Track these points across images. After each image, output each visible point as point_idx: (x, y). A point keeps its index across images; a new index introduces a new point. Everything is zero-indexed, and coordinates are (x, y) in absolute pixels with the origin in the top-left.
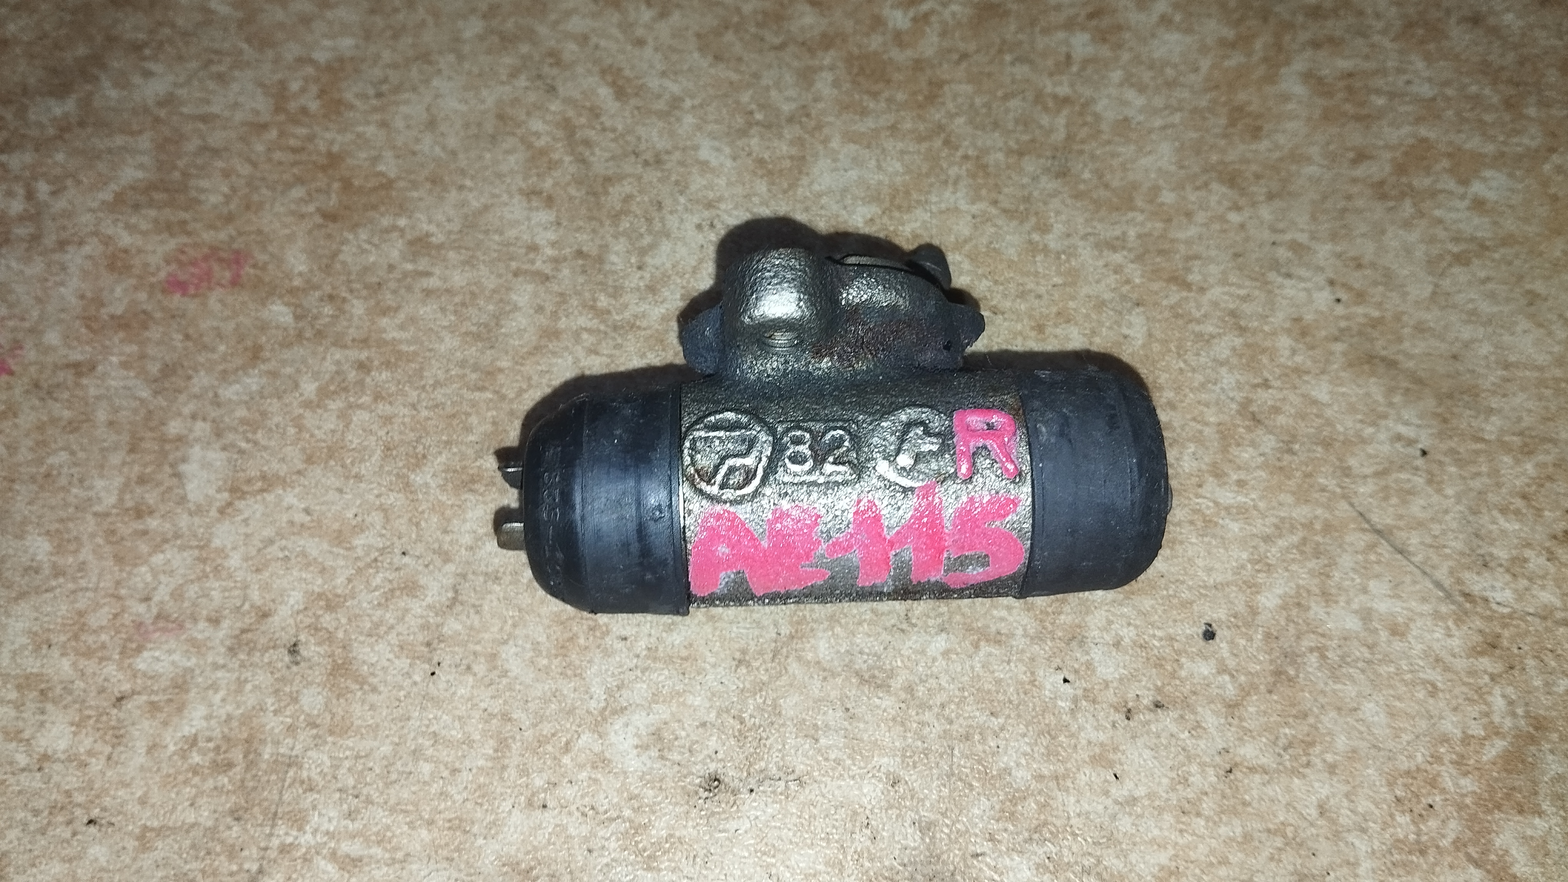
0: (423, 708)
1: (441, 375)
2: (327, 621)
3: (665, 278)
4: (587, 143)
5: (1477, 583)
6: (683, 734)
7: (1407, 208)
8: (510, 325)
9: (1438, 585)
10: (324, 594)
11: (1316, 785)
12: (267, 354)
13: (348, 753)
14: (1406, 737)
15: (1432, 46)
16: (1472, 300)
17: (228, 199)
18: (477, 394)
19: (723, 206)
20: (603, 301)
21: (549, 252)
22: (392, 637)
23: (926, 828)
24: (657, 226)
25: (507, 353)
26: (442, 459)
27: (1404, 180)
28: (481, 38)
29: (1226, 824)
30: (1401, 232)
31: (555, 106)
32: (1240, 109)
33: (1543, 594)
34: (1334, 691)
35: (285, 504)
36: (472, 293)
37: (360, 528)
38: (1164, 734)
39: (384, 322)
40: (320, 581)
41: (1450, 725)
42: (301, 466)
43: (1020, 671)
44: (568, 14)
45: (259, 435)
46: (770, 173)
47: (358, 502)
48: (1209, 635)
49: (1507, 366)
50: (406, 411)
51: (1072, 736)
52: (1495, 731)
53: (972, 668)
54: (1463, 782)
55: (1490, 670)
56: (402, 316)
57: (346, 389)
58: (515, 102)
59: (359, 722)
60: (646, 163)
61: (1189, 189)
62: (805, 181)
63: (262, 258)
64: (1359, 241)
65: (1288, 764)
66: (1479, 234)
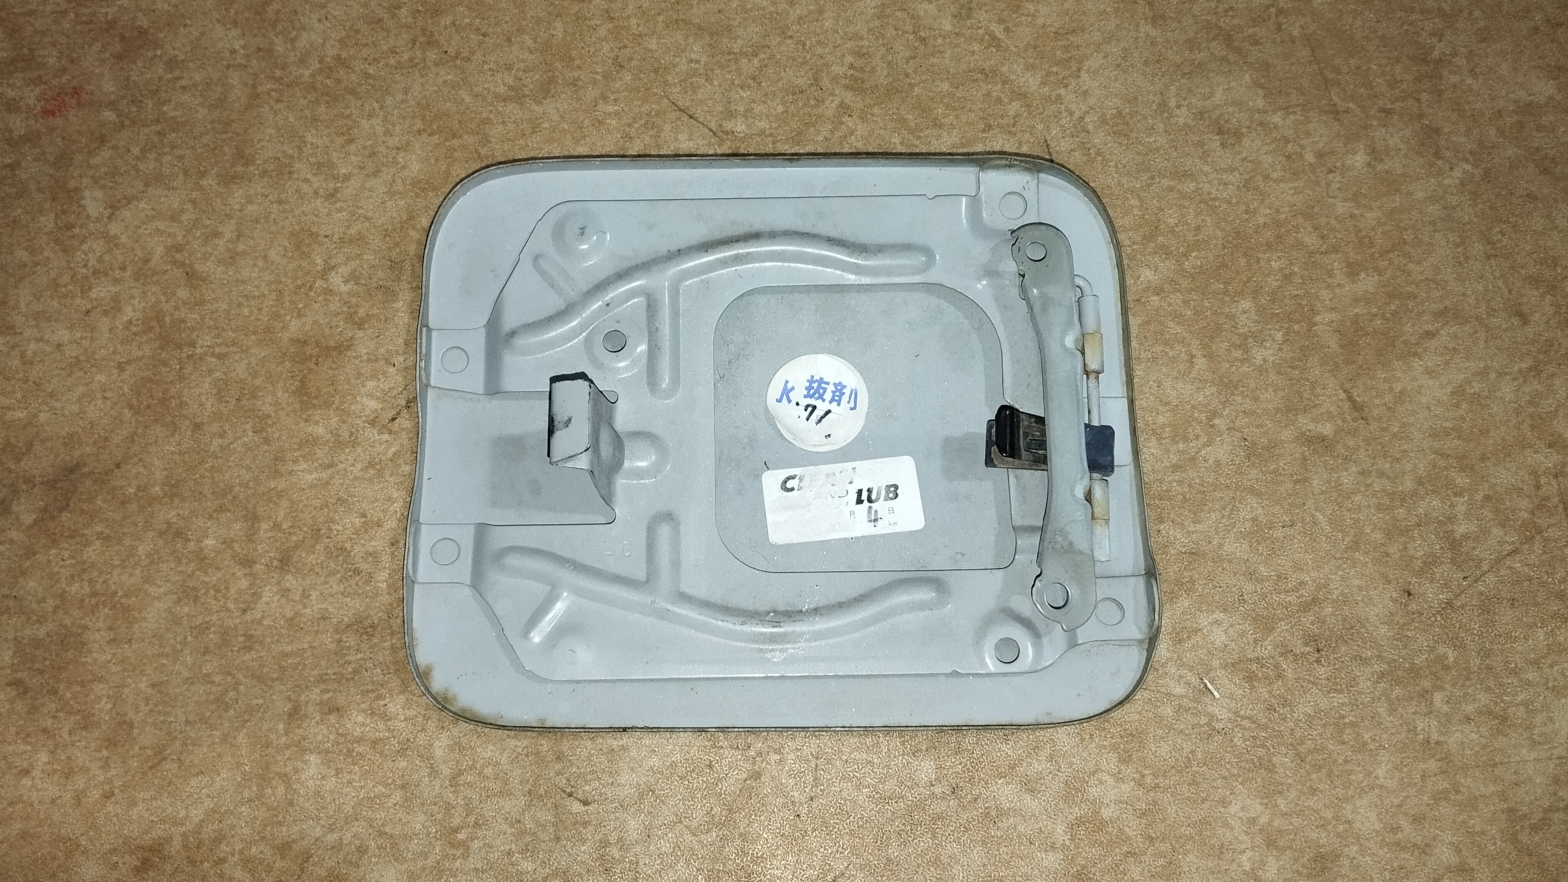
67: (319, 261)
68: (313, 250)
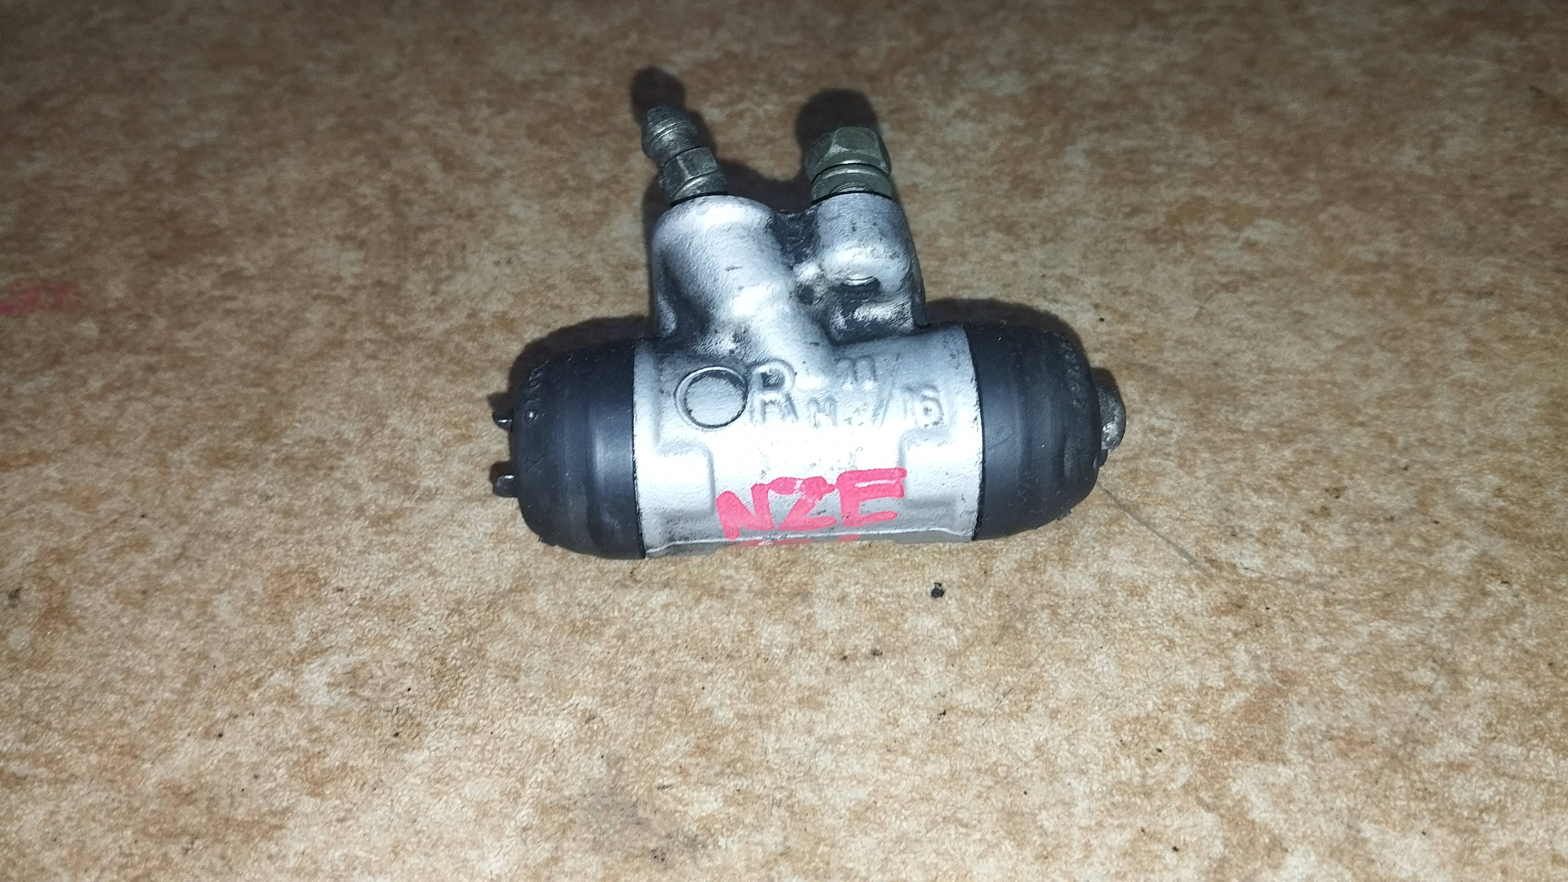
0: (123, 647)
1: (221, 375)
2: (54, 571)
3: (455, 302)
4: (408, 202)
5: (1223, 551)
6: (379, 673)
7: (1179, 248)
8: (300, 336)
9: (1183, 552)
10: (57, 549)
11: (1036, 729)
12: (66, 359)
13: (39, 684)
14: (1136, 687)
15: (1214, 130)
16: (1237, 320)
17: (70, 244)
18: (251, 390)
19: (523, 248)
20: (392, 319)
21: (351, 281)
22: (112, 587)
23: (614, 762)
24: (458, 262)
25: (289, 357)
26: (204, 440)
27: (1177, 228)
28: (332, 129)
29: (934, 762)
30: (1170, 267)
31: (385, 176)
32: (1024, 177)
33: (1294, 561)
34: (1064, 644)
35: (43, 475)
36: (270, 314)
37: (108, 495)
38: (878, 680)
39: (181, 335)
40: (57, 538)
41: (1187, 676)
42: (67, 444)
43: (739, 622)
44: (416, 112)
45: (38, 421)
46: (573, 224)
47: (113, 474)
48: (938, 593)
49: (1269, 371)
50: (180, 403)
51: (782, 680)
52: (1237, 684)
53: (690, 619)
54: (1197, 729)
55: (1234, 628)
56: (199, 330)
57: (129, 386)
58: (351, 173)
59: (58, 658)
60: (459, 217)
61: (967, 235)
62: (604, 229)
63: (85, 287)
64: (1128, 274)
65: (1007, 709)
66: (1249, 268)
67: (303, 635)
68: (302, 609)
